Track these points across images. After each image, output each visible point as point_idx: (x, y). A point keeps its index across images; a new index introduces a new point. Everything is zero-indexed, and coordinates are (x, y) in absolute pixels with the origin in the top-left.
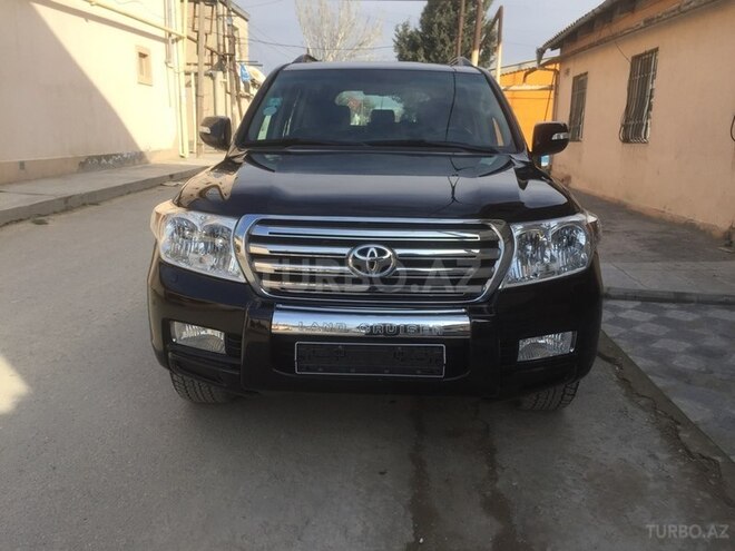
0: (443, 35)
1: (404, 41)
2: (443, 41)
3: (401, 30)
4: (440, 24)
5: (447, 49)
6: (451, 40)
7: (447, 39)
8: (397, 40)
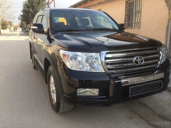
0: (36, 5)
1: (26, 6)
2: (36, 6)
3: (24, 3)
4: (35, 2)
5: (38, 8)
6: (38, 6)
7: (37, 6)
8: (23, 5)
